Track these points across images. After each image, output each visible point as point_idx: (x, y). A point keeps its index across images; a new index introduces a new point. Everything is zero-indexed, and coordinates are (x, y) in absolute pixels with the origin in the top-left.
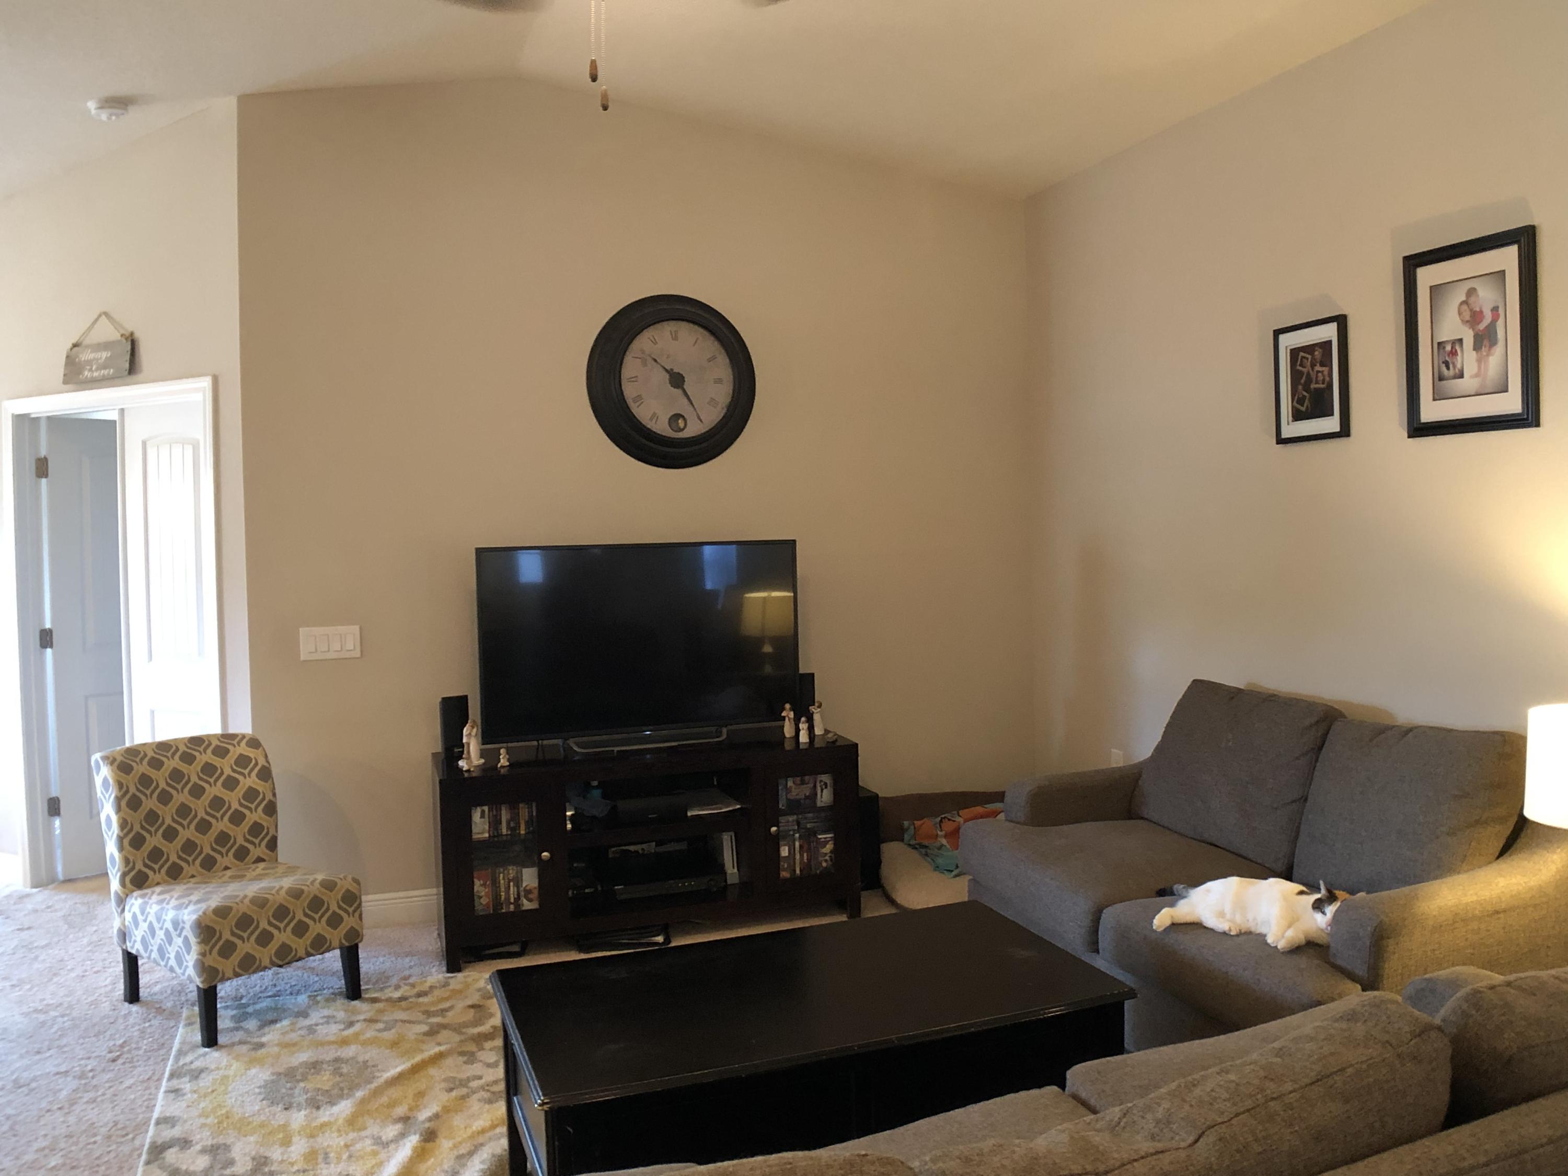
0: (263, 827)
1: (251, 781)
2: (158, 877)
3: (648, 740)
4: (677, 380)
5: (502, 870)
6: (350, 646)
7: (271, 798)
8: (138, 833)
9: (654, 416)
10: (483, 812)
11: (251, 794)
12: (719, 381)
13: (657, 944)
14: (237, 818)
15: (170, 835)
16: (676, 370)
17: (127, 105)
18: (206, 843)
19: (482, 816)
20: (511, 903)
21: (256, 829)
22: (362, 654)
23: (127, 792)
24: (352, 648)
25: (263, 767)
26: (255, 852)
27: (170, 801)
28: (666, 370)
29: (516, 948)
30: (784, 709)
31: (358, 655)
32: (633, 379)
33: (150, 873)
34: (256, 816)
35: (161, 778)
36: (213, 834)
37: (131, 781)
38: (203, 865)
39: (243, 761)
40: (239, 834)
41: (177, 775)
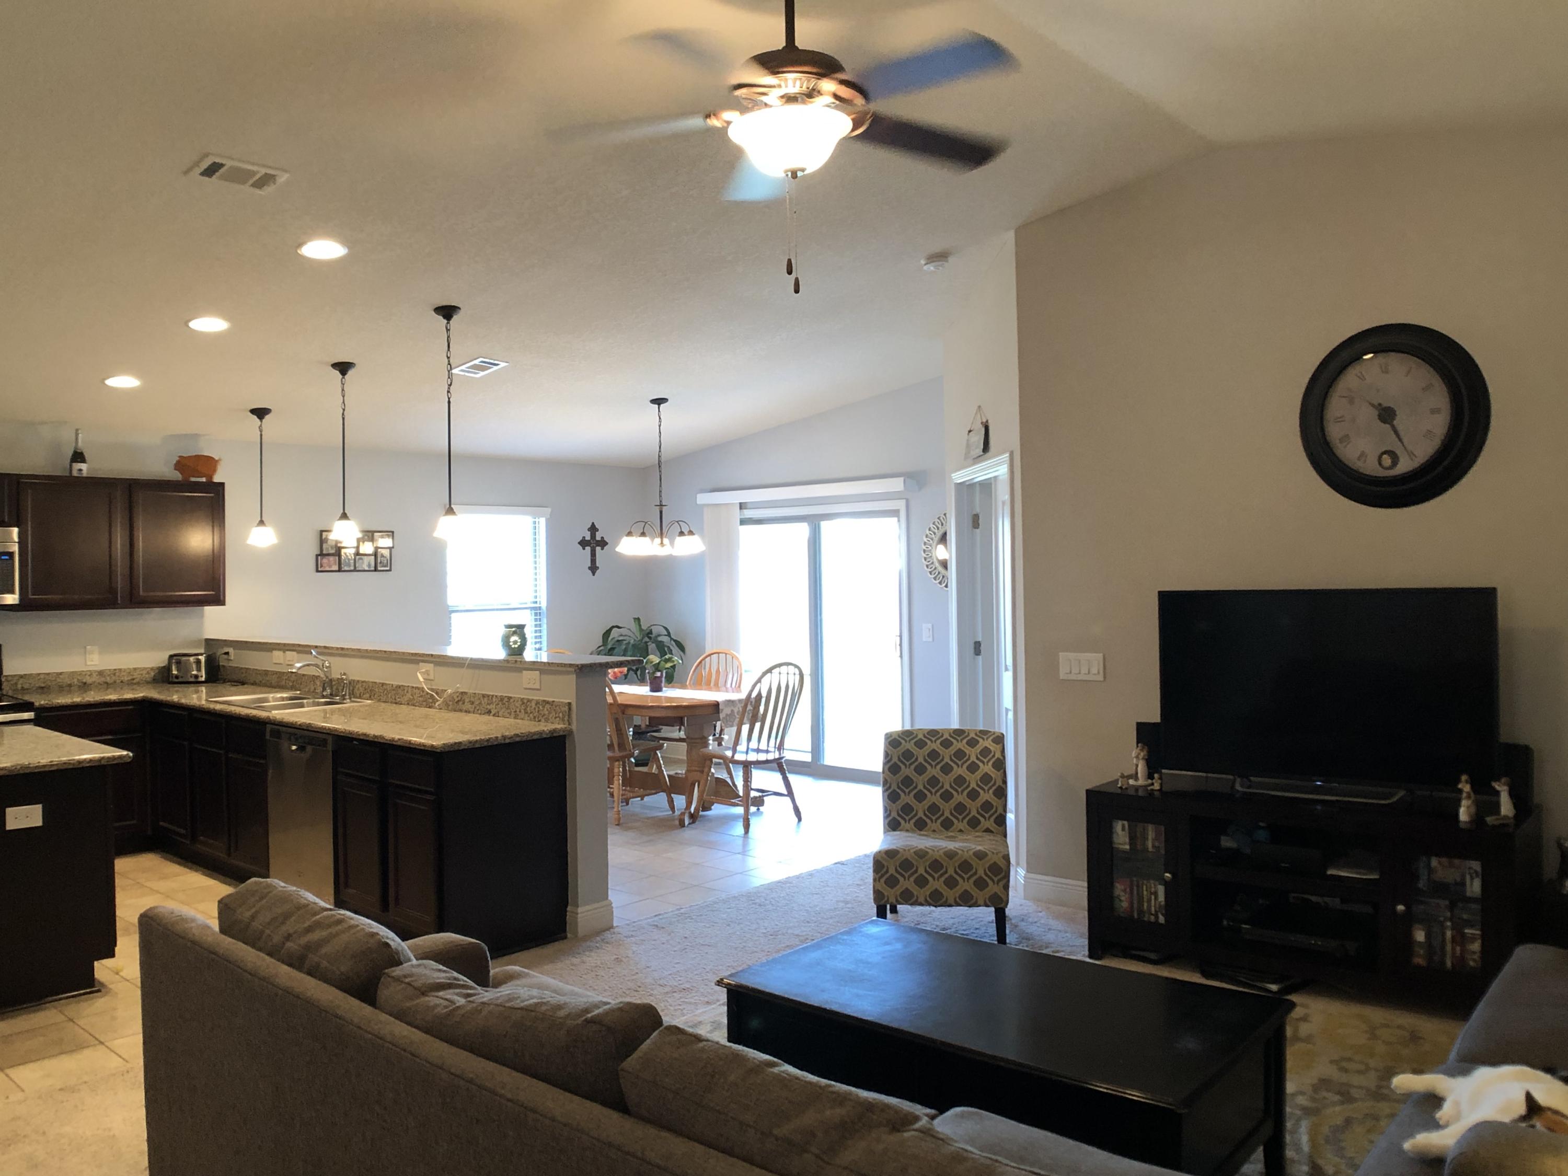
0: (992, 805)
1: (987, 768)
2: (907, 826)
3: (1317, 790)
4: (1386, 415)
5: (1145, 882)
6: (1094, 670)
7: (1001, 784)
8: (894, 790)
9: (1363, 455)
10: (1123, 826)
11: (986, 779)
12: (1434, 411)
13: (1271, 992)
14: (973, 795)
15: (920, 797)
16: (1385, 404)
17: (946, 257)
18: (947, 809)
19: (1123, 829)
20: (1152, 914)
21: (987, 806)
22: (1105, 678)
23: (891, 759)
24: (1096, 672)
25: (998, 759)
26: (985, 824)
27: (923, 773)
28: (1373, 405)
29: (1153, 956)
30: (1459, 781)
31: (1102, 679)
32: (1339, 420)
33: (902, 822)
34: (987, 796)
35: (921, 755)
36: (953, 803)
37: (896, 753)
38: (942, 824)
39: (986, 752)
40: (974, 808)
41: (934, 755)
